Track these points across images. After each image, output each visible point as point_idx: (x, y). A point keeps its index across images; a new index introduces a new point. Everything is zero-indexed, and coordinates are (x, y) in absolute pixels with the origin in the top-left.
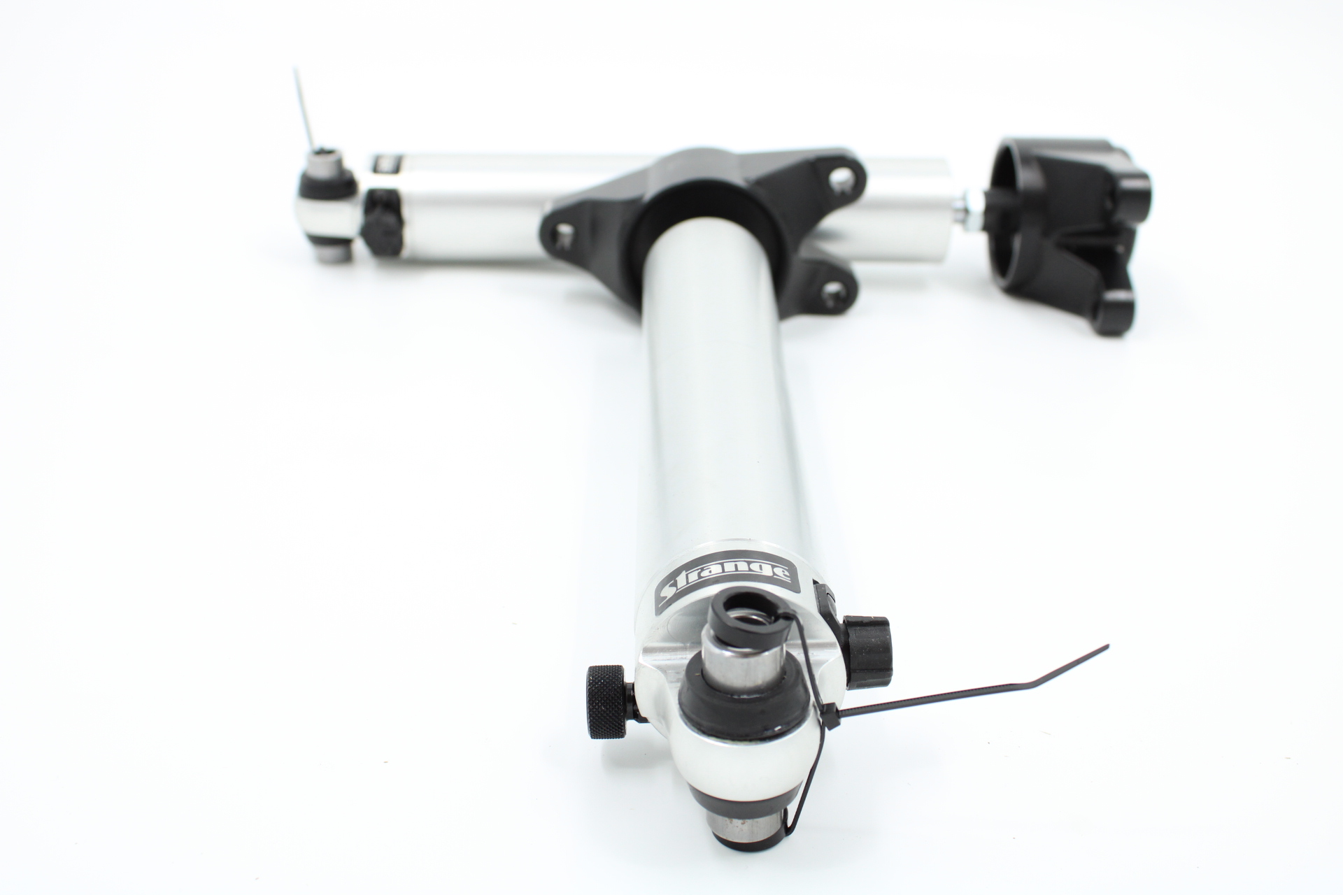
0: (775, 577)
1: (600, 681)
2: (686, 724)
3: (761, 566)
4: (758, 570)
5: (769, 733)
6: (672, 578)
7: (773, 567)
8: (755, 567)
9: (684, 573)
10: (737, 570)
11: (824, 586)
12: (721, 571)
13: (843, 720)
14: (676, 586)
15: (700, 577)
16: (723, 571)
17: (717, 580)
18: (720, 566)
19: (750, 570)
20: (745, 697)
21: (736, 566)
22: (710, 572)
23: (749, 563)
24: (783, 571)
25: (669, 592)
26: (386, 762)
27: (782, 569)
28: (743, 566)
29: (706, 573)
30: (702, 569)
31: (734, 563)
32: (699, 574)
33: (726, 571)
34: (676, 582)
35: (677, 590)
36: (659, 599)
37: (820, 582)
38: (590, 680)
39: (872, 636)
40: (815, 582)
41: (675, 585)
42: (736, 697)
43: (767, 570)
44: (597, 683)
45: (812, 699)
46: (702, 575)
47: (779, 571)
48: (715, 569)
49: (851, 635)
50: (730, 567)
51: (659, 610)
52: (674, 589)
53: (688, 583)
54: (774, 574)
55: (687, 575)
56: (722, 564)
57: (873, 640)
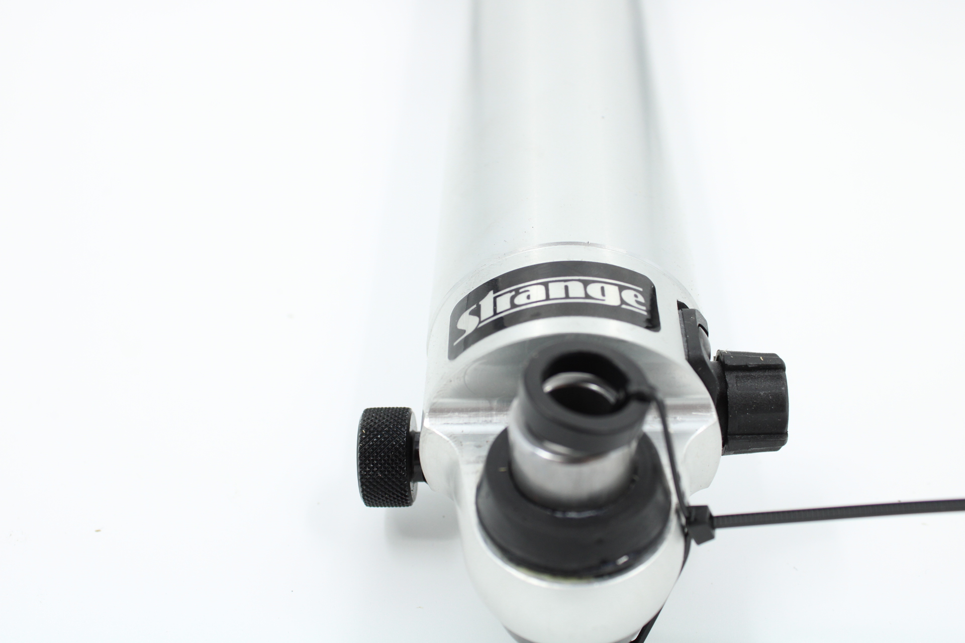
0: (624, 306)
1: (375, 436)
2: (485, 541)
3: (602, 289)
4: (599, 295)
5: (609, 568)
6: (472, 301)
7: (621, 289)
8: (594, 290)
9: (491, 295)
10: (567, 297)
11: (693, 312)
12: (544, 297)
13: (719, 533)
14: (479, 316)
15: (513, 305)
16: (548, 298)
17: (537, 313)
18: (542, 288)
19: (587, 296)
20: (573, 515)
21: (566, 288)
22: (528, 297)
23: (586, 284)
24: (636, 296)
25: (469, 323)
26: (98, 531)
27: (633, 293)
28: (576, 290)
29: (521, 300)
30: (517, 292)
31: (563, 284)
32: (513, 298)
33: (551, 296)
34: (479, 307)
35: (480, 322)
36: (455, 332)
37: (690, 307)
38: (362, 434)
39: (761, 386)
40: (681, 306)
41: (477, 312)
42: (559, 515)
43: (612, 297)
44: (371, 439)
45: (674, 499)
46: (517, 301)
47: (629, 296)
48: (535, 293)
49: (730, 386)
50: (557, 290)
51: (455, 352)
52: (475, 320)
53: (495, 313)
54: (623, 302)
55: (495, 298)
56: (546, 285)
57: (762, 393)
